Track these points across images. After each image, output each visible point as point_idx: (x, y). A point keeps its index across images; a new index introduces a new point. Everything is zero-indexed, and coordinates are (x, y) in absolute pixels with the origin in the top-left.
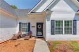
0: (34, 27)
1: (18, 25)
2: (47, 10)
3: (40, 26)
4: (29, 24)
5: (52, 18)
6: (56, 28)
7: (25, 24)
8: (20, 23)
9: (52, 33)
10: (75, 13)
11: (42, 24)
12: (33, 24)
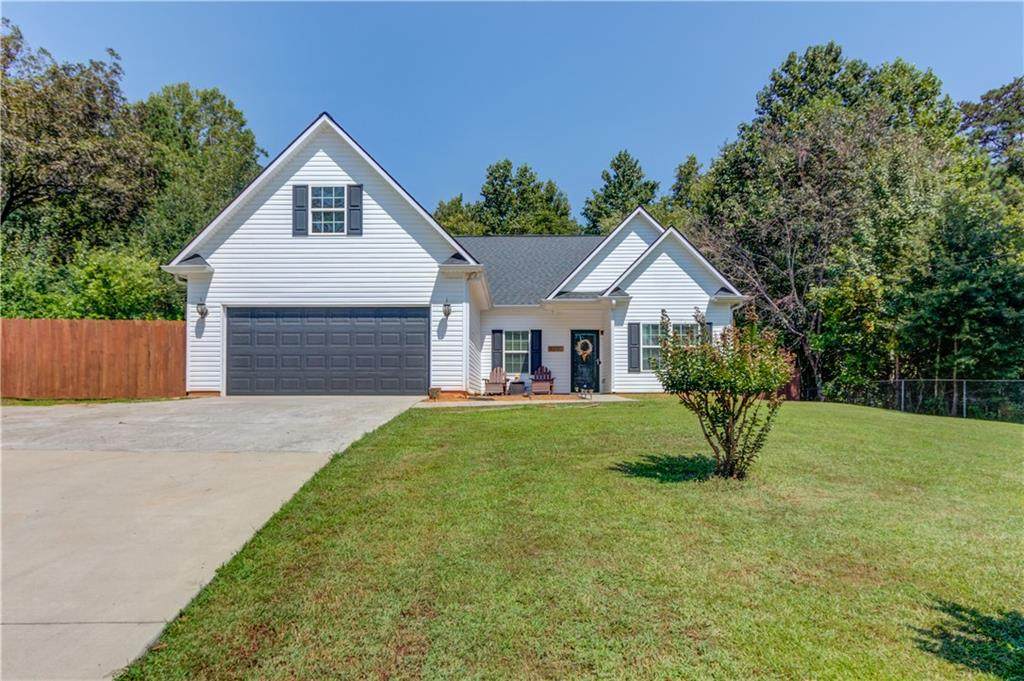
0: (560, 349)
1: (488, 339)
2: (617, 289)
3: (585, 347)
4: (537, 335)
5: (631, 316)
6: (647, 351)
7: (517, 335)
8: (494, 332)
9: (633, 367)
10: (707, 298)
11: (594, 336)
12: (557, 336)
